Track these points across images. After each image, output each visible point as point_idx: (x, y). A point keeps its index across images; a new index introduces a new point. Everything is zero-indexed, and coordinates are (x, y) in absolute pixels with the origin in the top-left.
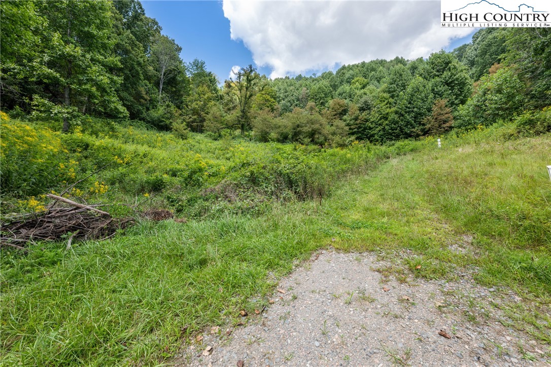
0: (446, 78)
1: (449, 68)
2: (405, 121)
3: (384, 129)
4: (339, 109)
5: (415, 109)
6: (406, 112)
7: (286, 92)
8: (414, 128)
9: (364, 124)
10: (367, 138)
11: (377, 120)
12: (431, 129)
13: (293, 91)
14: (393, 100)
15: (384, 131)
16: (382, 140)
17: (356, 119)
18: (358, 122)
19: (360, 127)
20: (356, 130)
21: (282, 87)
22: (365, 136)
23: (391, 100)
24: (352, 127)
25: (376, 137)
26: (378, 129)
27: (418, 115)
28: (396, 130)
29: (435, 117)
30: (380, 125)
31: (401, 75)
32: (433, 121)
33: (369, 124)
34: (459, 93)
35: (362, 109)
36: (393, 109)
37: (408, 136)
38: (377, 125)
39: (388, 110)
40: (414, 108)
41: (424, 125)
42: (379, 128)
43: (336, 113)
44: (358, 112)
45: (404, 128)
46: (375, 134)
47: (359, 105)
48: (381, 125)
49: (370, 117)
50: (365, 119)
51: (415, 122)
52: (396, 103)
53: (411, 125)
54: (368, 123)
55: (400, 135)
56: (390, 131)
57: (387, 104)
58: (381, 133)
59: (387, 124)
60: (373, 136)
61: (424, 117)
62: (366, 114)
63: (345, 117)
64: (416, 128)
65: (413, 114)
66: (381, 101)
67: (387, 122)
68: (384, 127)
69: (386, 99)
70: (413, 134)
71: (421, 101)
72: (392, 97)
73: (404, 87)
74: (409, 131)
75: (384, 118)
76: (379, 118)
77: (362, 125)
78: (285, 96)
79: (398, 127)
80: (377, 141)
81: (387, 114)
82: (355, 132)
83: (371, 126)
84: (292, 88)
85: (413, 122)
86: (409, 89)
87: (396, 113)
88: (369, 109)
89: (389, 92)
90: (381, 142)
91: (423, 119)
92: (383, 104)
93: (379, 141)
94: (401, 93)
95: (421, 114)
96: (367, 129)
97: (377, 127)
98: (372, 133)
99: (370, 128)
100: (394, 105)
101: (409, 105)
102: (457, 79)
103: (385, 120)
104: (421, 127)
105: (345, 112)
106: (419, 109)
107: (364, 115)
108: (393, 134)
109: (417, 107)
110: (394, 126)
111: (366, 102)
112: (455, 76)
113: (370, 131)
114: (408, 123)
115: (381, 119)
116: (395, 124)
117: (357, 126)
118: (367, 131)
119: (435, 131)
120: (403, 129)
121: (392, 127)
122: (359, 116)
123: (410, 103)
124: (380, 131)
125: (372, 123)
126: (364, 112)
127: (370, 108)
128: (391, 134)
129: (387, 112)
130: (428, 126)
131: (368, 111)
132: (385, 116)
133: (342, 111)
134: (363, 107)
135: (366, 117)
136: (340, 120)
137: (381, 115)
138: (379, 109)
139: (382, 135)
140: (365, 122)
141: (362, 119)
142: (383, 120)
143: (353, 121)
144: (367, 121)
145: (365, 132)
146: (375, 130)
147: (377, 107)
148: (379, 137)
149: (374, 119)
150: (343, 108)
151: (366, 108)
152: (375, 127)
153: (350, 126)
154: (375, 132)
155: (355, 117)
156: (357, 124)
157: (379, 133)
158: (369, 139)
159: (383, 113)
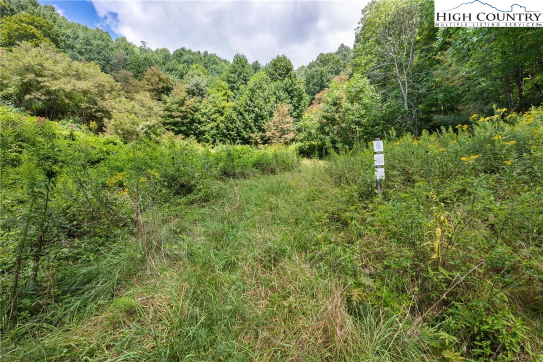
0: (287, 84)
1: (290, 76)
2: (243, 122)
3: (218, 126)
4: (158, 84)
5: (256, 109)
6: (246, 111)
8: (253, 132)
9: (191, 114)
10: (195, 134)
11: (210, 113)
12: (272, 138)
14: (233, 94)
15: (217, 130)
16: (215, 141)
17: (182, 103)
18: (183, 109)
19: (185, 117)
20: (179, 119)
22: (192, 132)
23: (229, 92)
24: (174, 113)
25: (207, 136)
26: (210, 125)
27: (259, 118)
28: (233, 131)
29: (276, 124)
30: (213, 120)
31: (243, 66)
32: (275, 128)
33: (197, 115)
34: (297, 105)
35: (191, 93)
36: (231, 104)
37: (246, 141)
38: (209, 119)
39: (224, 103)
40: (255, 107)
41: (264, 131)
42: (213, 124)
43: (152, 87)
44: (185, 94)
45: (242, 130)
46: (206, 131)
47: (188, 86)
48: (215, 121)
49: (200, 107)
50: (194, 107)
51: (255, 125)
52: (234, 98)
53: (251, 128)
54: (196, 113)
55: (236, 139)
56: (225, 131)
57: (224, 95)
58: (214, 131)
59: (222, 122)
60: (202, 133)
61: (264, 121)
62: (196, 100)
63: (164, 97)
64: (256, 133)
65: (253, 115)
66: (218, 90)
67: (222, 118)
68: (218, 124)
69: (224, 89)
70: (251, 141)
71: (264, 101)
72: (232, 88)
73: (246, 80)
74: (247, 136)
75: (219, 112)
76: (213, 110)
77: (188, 115)
79: (235, 127)
80: (208, 141)
81: (223, 108)
82: (178, 122)
83: (202, 119)
85: (252, 124)
86: (251, 84)
87: (235, 109)
88: (202, 96)
89: (229, 81)
90: (213, 144)
91: (264, 123)
92: (219, 94)
93: (210, 142)
94: (242, 86)
95: (263, 117)
96: (196, 123)
97: (209, 123)
98: (201, 129)
99: (200, 122)
100: (233, 99)
101: (249, 102)
102: (296, 90)
103: (220, 115)
104: (261, 133)
105: (167, 90)
106: (261, 110)
107: (191, 102)
108: (228, 136)
109: (258, 108)
110: (231, 125)
111: (197, 85)
112: (295, 85)
113: (199, 126)
114: (246, 126)
115: (215, 113)
116: (231, 123)
117: (181, 114)
118: (195, 124)
119: (275, 141)
120: (241, 132)
121: (227, 127)
122: (186, 100)
123: (251, 100)
124: (212, 128)
125: (203, 114)
126: (195, 97)
127: (203, 94)
128: (226, 136)
129: (223, 105)
130: (268, 134)
131: (199, 98)
132: (221, 110)
133: (163, 88)
134: (194, 90)
135: (196, 106)
136: (158, 100)
137: (216, 108)
138: (214, 99)
139: (214, 135)
140: (193, 111)
141: (190, 106)
142: (217, 115)
143: (176, 105)
144: (196, 110)
145: (193, 126)
146: (205, 126)
147: (212, 95)
148: (211, 137)
149: (207, 110)
150: (165, 84)
151: (198, 93)
152: (206, 121)
153: (171, 111)
154: (206, 129)
155: (179, 100)
156: (182, 112)
157: (211, 130)
158: (197, 138)
159: (219, 105)
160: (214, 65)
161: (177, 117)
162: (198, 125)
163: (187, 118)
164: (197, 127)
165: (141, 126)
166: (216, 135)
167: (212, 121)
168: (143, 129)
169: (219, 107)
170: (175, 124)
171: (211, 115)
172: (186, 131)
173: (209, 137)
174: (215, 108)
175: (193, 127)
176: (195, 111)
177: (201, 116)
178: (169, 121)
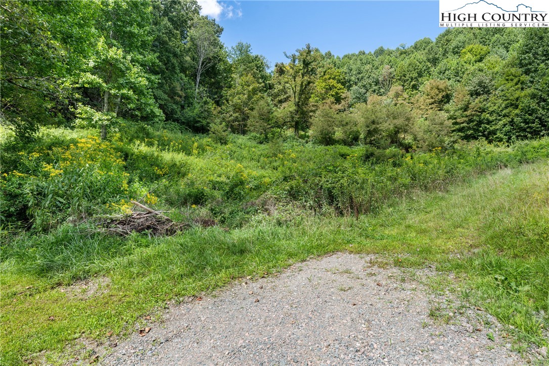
4: (437, 95)
7: (359, 73)
9: (478, 116)
10: (484, 135)
11: (501, 109)
13: (370, 70)
14: (528, 78)
15: (512, 126)
16: (510, 138)
17: (466, 108)
18: (468, 113)
19: (471, 121)
20: (465, 125)
21: (354, 67)
22: (480, 134)
23: (524, 78)
24: (458, 120)
25: (498, 134)
26: (501, 123)
28: (534, 123)
31: (541, 39)
33: (486, 116)
35: (475, 94)
36: (528, 91)
38: (500, 116)
39: (519, 93)
42: (504, 120)
43: (433, 100)
44: (468, 97)
46: (497, 129)
47: (471, 88)
48: (508, 116)
49: (488, 105)
50: (480, 108)
52: (532, 82)
54: (484, 114)
55: (540, 131)
56: (523, 125)
57: (516, 84)
58: (508, 128)
59: (517, 115)
60: (494, 132)
62: (482, 100)
63: (447, 106)
66: (507, 80)
67: (517, 111)
68: (513, 119)
69: (516, 77)
72: (527, 72)
75: (512, 105)
76: (503, 105)
77: (475, 118)
78: (358, 79)
79: (537, 118)
80: (501, 140)
81: (517, 99)
82: (463, 128)
83: (491, 119)
84: (368, 67)
87: (533, 96)
89: (521, 65)
90: (507, 142)
92: (509, 85)
93: (504, 140)
97: (500, 120)
98: (491, 129)
99: (489, 122)
100: (529, 84)
103: (514, 108)
105: (447, 98)
107: (476, 102)
108: (528, 130)
110: (530, 117)
111: (480, 84)
113: (488, 126)
115: (506, 107)
116: (530, 114)
117: (466, 119)
118: (483, 125)
121: (525, 119)
122: (470, 104)
124: (505, 125)
125: (491, 113)
126: (479, 97)
127: (489, 91)
128: (524, 130)
129: (517, 96)
131: (485, 96)
132: (514, 102)
133: (443, 97)
134: (477, 90)
135: (481, 105)
136: (439, 110)
137: (508, 101)
138: (504, 93)
139: (508, 132)
140: (479, 112)
141: (475, 108)
142: (510, 109)
143: (459, 111)
144: (483, 111)
145: (481, 127)
146: (496, 124)
147: (500, 88)
148: (504, 135)
149: (496, 107)
150: (444, 93)
151: (482, 91)
152: (496, 119)
153: (455, 119)
154: (498, 127)
155: (463, 106)
156: (467, 116)
157: (503, 128)
158: (487, 138)
159: (511, 98)
160: (496, 36)
161: (463, 123)
162: (486, 126)
163: (473, 121)
164: (486, 127)
165: (447, 142)
166: (510, 132)
167: (504, 116)
168: (448, 144)
169: (511, 100)
170: (461, 130)
171: (501, 111)
172: (473, 134)
173: (502, 136)
174: (506, 102)
175: (481, 129)
176: (481, 112)
177: (489, 115)
178: (454, 129)
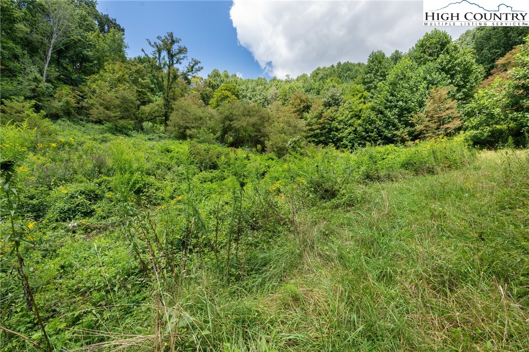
0: (442, 62)
1: (447, 51)
2: (384, 120)
3: (355, 131)
4: (300, 105)
5: (401, 103)
6: (386, 108)
7: (253, 91)
8: (397, 129)
9: (329, 124)
10: (333, 142)
11: (347, 119)
12: (425, 132)
13: (261, 90)
14: (369, 94)
15: (355, 134)
16: (353, 146)
17: (320, 116)
18: (321, 121)
19: (323, 128)
20: (318, 131)
21: (250, 86)
22: (331, 140)
23: (366, 94)
24: (313, 127)
25: (345, 141)
26: (347, 131)
27: (404, 111)
28: (373, 132)
29: (430, 114)
30: (351, 125)
31: (380, 62)
32: (428, 119)
33: (335, 124)
34: (462, 83)
35: (328, 105)
36: (369, 105)
37: (389, 141)
38: (346, 125)
39: (362, 106)
40: (398, 101)
41: (412, 125)
42: (350, 129)
43: (296, 109)
44: (322, 107)
45: (384, 130)
46: (344, 137)
47: (325, 99)
48: (352, 126)
49: (337, 115)
50: (331, 117)
51: (400, 121)
52: (372, 98)
53: (394, 125)
54: (334, 122)
55: (377, 140)
56: (364, 133)
57: (360, 98)
58: (352, 136)
59: (360, 125)
60: (340, 140)
61: (412, 114)
62: (333, 110)
63: (305, 114)
64: (401, 130)
65: (396, 111)
66: (353, 95)
67: (360, 121)
68: (356, 128)
69: (360, 92)
70: (396, 139)
71: (409, 92)
72: (368, 89)
73: (384, 76)
74: (390, 135)
75: (356, 116)
76: (349, 116)
77: (326, 126)
79: (375, 128)
80: (346, 147)
81: (360, 111)
82: (318, 133)
83: (339, 127)
84: (260, 87)
85: (396, 121)
86: (390, 78)
87: (373, 109)
88: (338, 105)
89: (364, 83)
90: (351, 148)
91: (411, 116)
92: (355, 99)
93: (349, 147)
94: (381, 83)
95: (409, 110)
96: (333, 131)
97: (346, 129)
98: (339, 136)
99: (337, 130)
100: (370, 99)
101: (390, 98)
102: (459, 65)
103: (357, 119)
104: (409, 129)
105: (307, 108)
106: (406, 102)
107: (328, 112)
108: (368, 139)
109: (402, 100)
110: (370, 127)
111: (332, 97)
112: (456, 59)
113: (337, 134)
114: (389, 124)
115: (352, 118)
116: (370, 125)
117: (320, 126)
118: (332, 133)
119: (430, 134)
120: (382, 132)
121: (366, 129)
122: (324, 113)
123: (392, 95)
124: (350, 133)
125: (340, 122)
126: (331, 108)
127: (339, 103)
128: (365, 139)
129: (360, 108)
130: (419, 127)
131: (335, 108)
132: (357, 113)
133: (304, 107)
134: (330, 101)
135: (332, 115)
136: (300, 118)
137: (353, 113)
138: (350, 105)
139: (352, 140)
140: (330, 121)
141: (327, 117)
142: (354, 119)
143: (315, 119)
144: (333, 120)
145: (331, 134)
146: (343, 132)
147: (347, 102)
148: (349, 142)
149: (343, 117)
150: (305, 104)
151: (334, 103)
152: (343, 128)
153: (311, 125)
154: (344, 135)
155: (318, 114)
156: (320, 124)
157: (348, 136)
158: (336, 145)
159: (355, 110)
160: (348, 72)
161: (316, 129)
162: (335, 133)
163: (325, 129)
164: (335, 134)
165: (289, 143)
166: (354, 140)
167: (349, 126)
168: (290, 145)
169: (355, 111)
170: (315, 136)
171: (348, 121)
172: (325, 141)
173: (347, 143)
174: (351, 113)
175: (331, 136)
176: (332, 121)
177: (338, 123)
178: (310, 134)
